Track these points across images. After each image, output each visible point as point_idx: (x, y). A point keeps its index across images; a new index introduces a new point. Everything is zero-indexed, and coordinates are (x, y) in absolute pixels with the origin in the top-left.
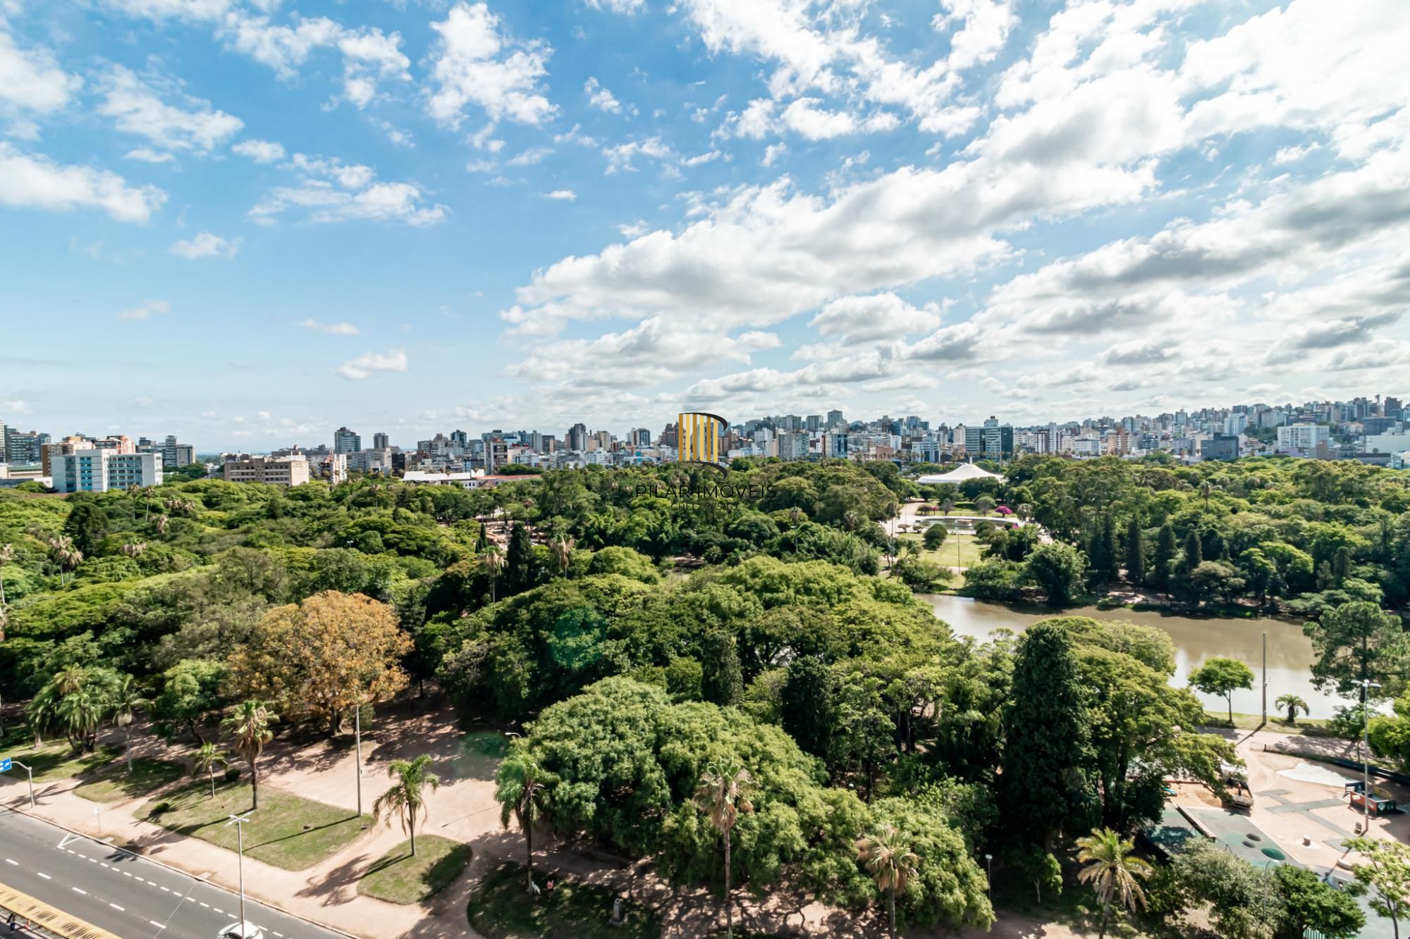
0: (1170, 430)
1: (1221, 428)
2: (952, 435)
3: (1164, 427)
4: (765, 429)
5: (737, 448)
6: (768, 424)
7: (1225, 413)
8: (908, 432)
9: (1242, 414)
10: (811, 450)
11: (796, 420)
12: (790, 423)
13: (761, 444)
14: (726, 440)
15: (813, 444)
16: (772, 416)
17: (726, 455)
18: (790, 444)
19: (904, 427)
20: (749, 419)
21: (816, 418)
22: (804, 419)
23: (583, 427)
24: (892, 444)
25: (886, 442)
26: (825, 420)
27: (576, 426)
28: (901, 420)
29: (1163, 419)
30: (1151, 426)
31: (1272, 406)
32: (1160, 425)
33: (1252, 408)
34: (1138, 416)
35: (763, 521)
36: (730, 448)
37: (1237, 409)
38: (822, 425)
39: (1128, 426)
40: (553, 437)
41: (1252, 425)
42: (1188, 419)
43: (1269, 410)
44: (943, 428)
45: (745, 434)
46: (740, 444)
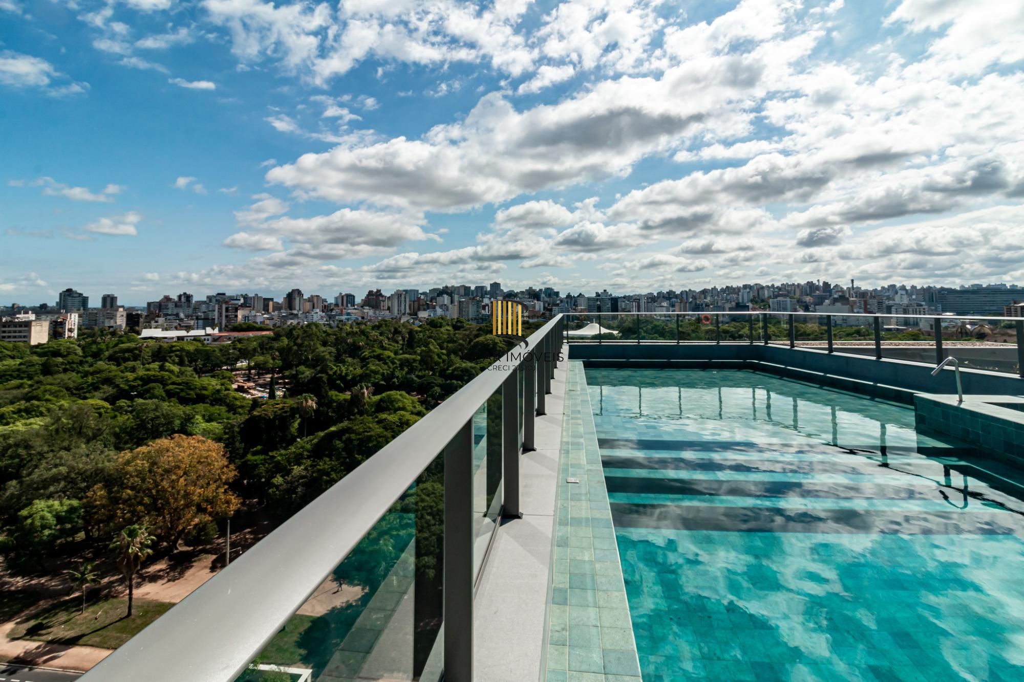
0: (708, 299)
1: (737, 298)
2: (576, 301)
3: (705, 298)
4: (445, 296)
5: (424, 310)
6: (446, 291)
7: (739, 289)
8: (547, 299)
9: (748, 290)
10: (483, 312)
11: (467, 289)
12: (462, 291)
13: (444, 307)
14: (416, 304)
15: (484, 307)
16: (449, 285)
17: (416, 314)
18: (468, 307)
19: (543, 295)
20: (432, 288)
21: (482, 288)
22: (473, 288)
23: (299, 292)
24: (537, 308)
25: (534, 306)
26: (489, 289)
27: (293, 291)
28: (541, 290)
29: (704, 292)
30: (697, 297)
31: (764, 285)
32: (703, 296)
33: (753, 286)
34: (690, 290)
35: (471, 367)
36: (419, 310)
37: (745, 287)
38: (486, 293)
39: (684, 296)
40: (272, 299)
41: (754, 297)
42: (718, 292)
43: (763, 288)
44: (569, 296)
45: (429, 299)
46: (427, 307)
